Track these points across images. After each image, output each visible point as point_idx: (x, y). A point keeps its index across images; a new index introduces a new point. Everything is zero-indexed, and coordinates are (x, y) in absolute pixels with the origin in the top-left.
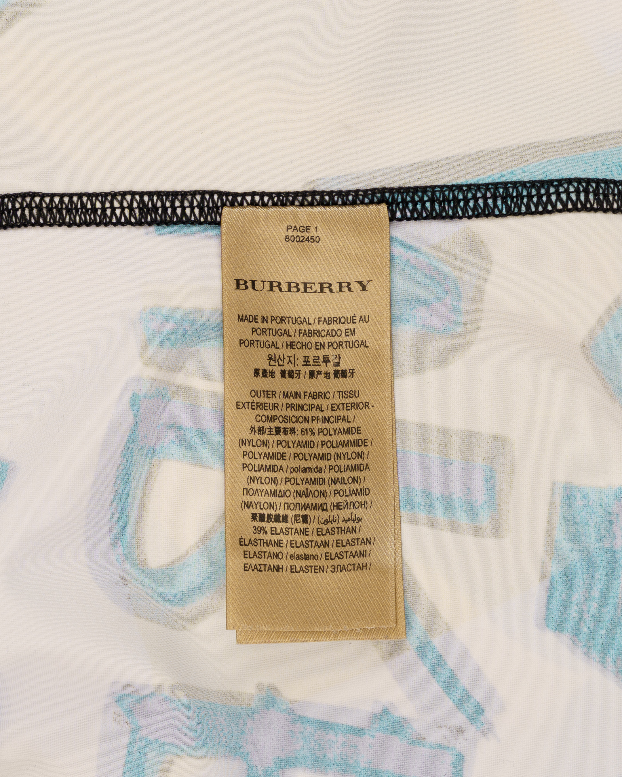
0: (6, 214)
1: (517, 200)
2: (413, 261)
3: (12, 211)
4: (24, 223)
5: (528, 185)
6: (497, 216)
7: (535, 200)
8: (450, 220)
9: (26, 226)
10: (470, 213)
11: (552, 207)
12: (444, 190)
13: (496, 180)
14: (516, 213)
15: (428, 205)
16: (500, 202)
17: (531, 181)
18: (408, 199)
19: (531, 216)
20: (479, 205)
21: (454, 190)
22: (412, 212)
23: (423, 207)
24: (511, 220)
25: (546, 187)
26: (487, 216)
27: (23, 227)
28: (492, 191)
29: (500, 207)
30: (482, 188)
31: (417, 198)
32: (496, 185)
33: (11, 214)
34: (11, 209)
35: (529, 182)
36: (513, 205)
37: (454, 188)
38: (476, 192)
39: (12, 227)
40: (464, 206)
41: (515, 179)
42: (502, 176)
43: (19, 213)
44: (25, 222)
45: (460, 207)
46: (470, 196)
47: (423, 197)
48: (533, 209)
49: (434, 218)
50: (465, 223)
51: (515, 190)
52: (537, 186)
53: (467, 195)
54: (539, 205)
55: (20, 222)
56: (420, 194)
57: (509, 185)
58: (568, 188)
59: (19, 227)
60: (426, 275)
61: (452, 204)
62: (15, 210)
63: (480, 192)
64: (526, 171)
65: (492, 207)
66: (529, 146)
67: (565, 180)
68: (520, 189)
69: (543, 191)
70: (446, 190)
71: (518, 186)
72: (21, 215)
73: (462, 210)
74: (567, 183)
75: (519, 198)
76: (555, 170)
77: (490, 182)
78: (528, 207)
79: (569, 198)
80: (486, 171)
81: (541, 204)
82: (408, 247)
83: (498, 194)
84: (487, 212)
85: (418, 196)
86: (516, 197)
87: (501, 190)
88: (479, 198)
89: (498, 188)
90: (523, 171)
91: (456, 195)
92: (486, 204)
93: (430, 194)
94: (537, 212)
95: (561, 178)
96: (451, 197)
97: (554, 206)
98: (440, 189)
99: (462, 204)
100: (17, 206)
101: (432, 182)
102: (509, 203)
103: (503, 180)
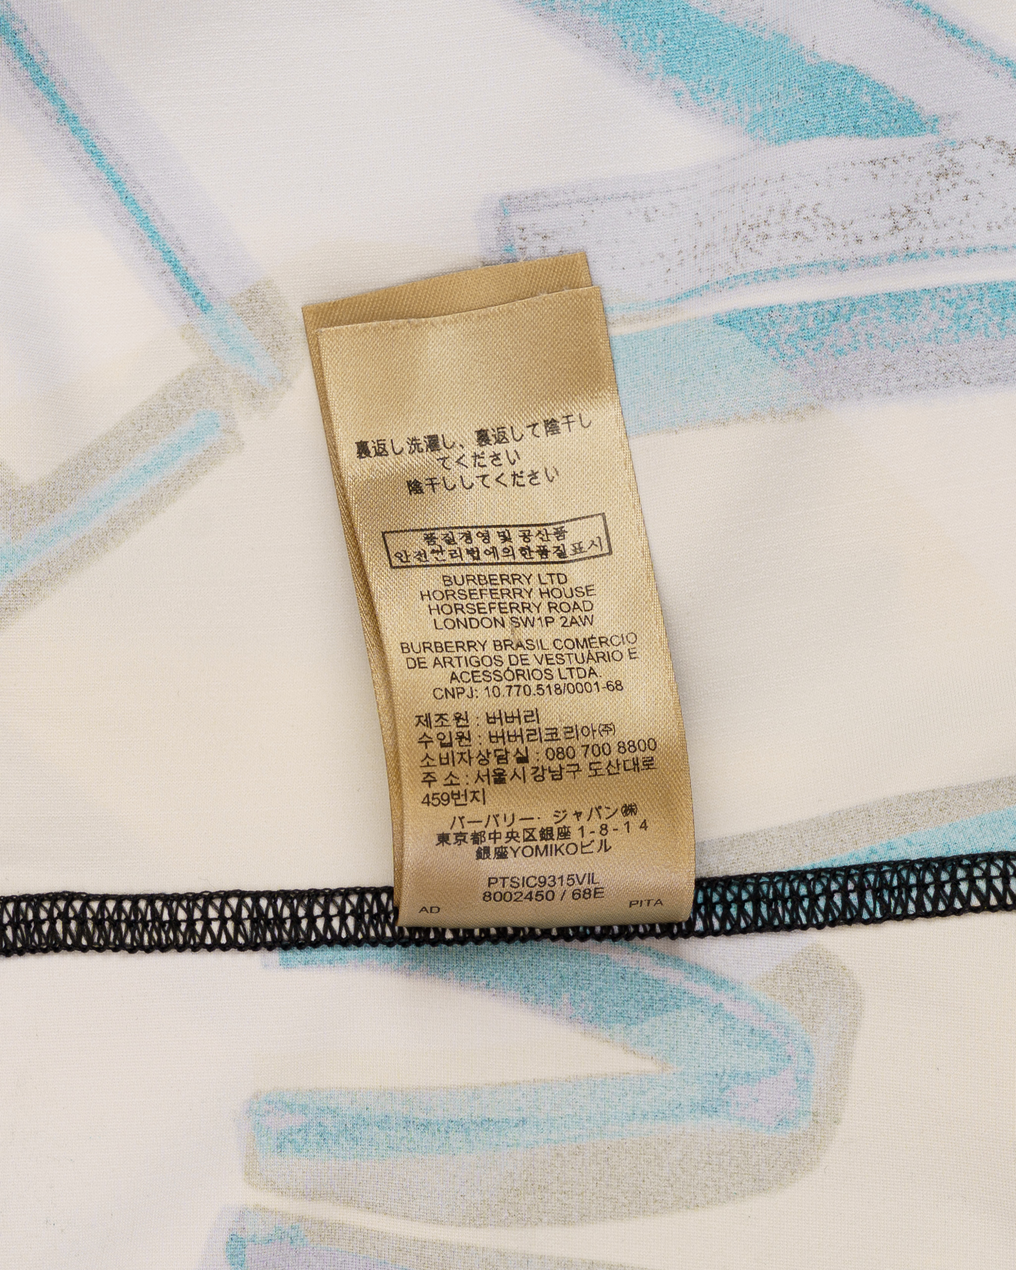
0: (23, 929)
1: (900, 893)
2: (728, 1006)
3: (33, 925)
4: (53, 945)
5: (918, 866)
6: (866, 922)
7: (931, 891)
8: (788, 933)
9: (56, 950)
10: (821, 918)
11: (962, 904)
12: (775, 880)
13: (863, 861)
14: (898, 916)
15: (749, 907)
16: (871, 897)
17: (923, 859)
18: (715, 898)
19: (926, 919)
20: (835, 903)
21: (793, 880)
22: (722, 921)
23: (742, 911)
24: (891, 929)
25: (949, 869)
26: (849, 922)
27: (52, 952)
28: (856, 879)
29: (871, 906)
30: (840, 875)
31: (729, 897)
32: (863, 869)
33: (32, 929)
34: (32, 921)
35: (919, 861)
36: (893, 902)
37: (792, 877)
38: (829, 881)
39: (33, 951)
40: (809, 906)
41: (895, 856)
42: (873, 852)
43: (45, 928)
44: (56, 943)
45: (803, 909)
46: (819, 889)
47: (740, 894)
48: (929, 907)
49: (760, 930)
50: (813, 937)
51: (896, 875)
52: (934, 867)
53: (814, 887)
54: (938, 901)
55: (47, 943)
56: (735, 889)
57: (885, 868)
58: (988, 869)
59: (45, 951)
60: (753, 1030)
61: (789, 905)
62: (39, 922)
63: (837, 882)
64: (914, 842)
65: (857, 907)
66: (916, 798)
67: (982, 855)
68: (904, 873)
69: (944, 876)
70: (778, 881)
71: (901, 869)
72: (48, 932)
73: (806, 913)
74: (986, 861)
75: (904, 890)
76: (964, 840)
77: (853, 864)
78: (919, 904)
79: (991, 887)
80: (844, 846)
81: (942, 898)
82: (719, 983)
83: (866, 884)
84: (848, 916)
85: (732, 893)
86: (899, 887)
87: (871, 878)
88: (835, 892)
89: (867, 873)
90: (909, 843)
91: (796, 888)
92: (846, 902)
93: (751, 888)
94: (936, 914)
95: (975, 852)
96: (787, 893)
97: (966, 901)
98: (768, 880)
99: (806, 904)
100: (43, 915)
101: (755, 868)
102: (886, 898)
103: (875, 859)
